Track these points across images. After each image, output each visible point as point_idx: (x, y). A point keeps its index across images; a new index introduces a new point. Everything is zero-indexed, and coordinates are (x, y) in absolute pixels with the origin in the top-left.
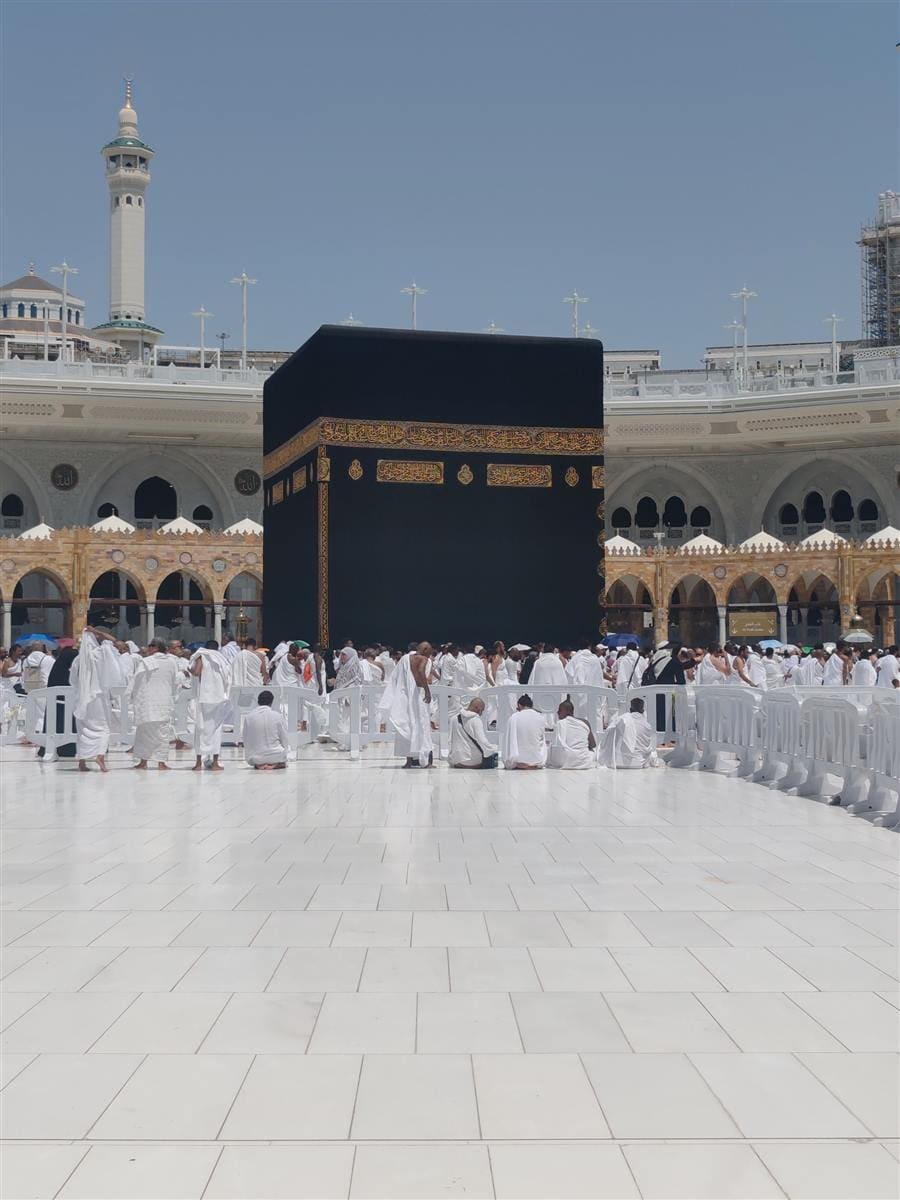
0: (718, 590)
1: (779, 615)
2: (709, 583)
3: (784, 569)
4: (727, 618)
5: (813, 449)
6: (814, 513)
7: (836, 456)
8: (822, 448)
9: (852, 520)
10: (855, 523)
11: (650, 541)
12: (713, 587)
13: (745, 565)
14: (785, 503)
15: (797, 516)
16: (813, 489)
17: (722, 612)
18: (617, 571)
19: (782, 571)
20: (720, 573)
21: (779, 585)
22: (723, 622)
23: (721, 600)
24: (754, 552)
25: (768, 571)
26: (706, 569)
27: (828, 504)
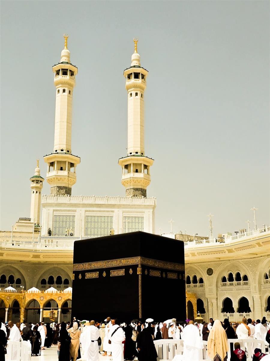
0: (41, 304)
1: (58, 311)
2: (38, 301)
3: (61, 298)
4: (43, 312)
5: (53, 264)
6: (50, 282)
7: (59, 266)
8: (56, 264)
9: (62, 284)
10: (62, 285)
11: (19, 288)
12: (39, 303)
13: (49, 297)
14: (43, 279)
15: (46, 282)
16: (51, 275)
17: (41, 310)
18: (12, 297)
19: (60, 298)
20: (42, 299)
21: (59, 303)
22: (41, 313)
23: (41, 307)
24: (52, 293)
25: (56, 298)
26: (38, 297)
27: (55, 280)
